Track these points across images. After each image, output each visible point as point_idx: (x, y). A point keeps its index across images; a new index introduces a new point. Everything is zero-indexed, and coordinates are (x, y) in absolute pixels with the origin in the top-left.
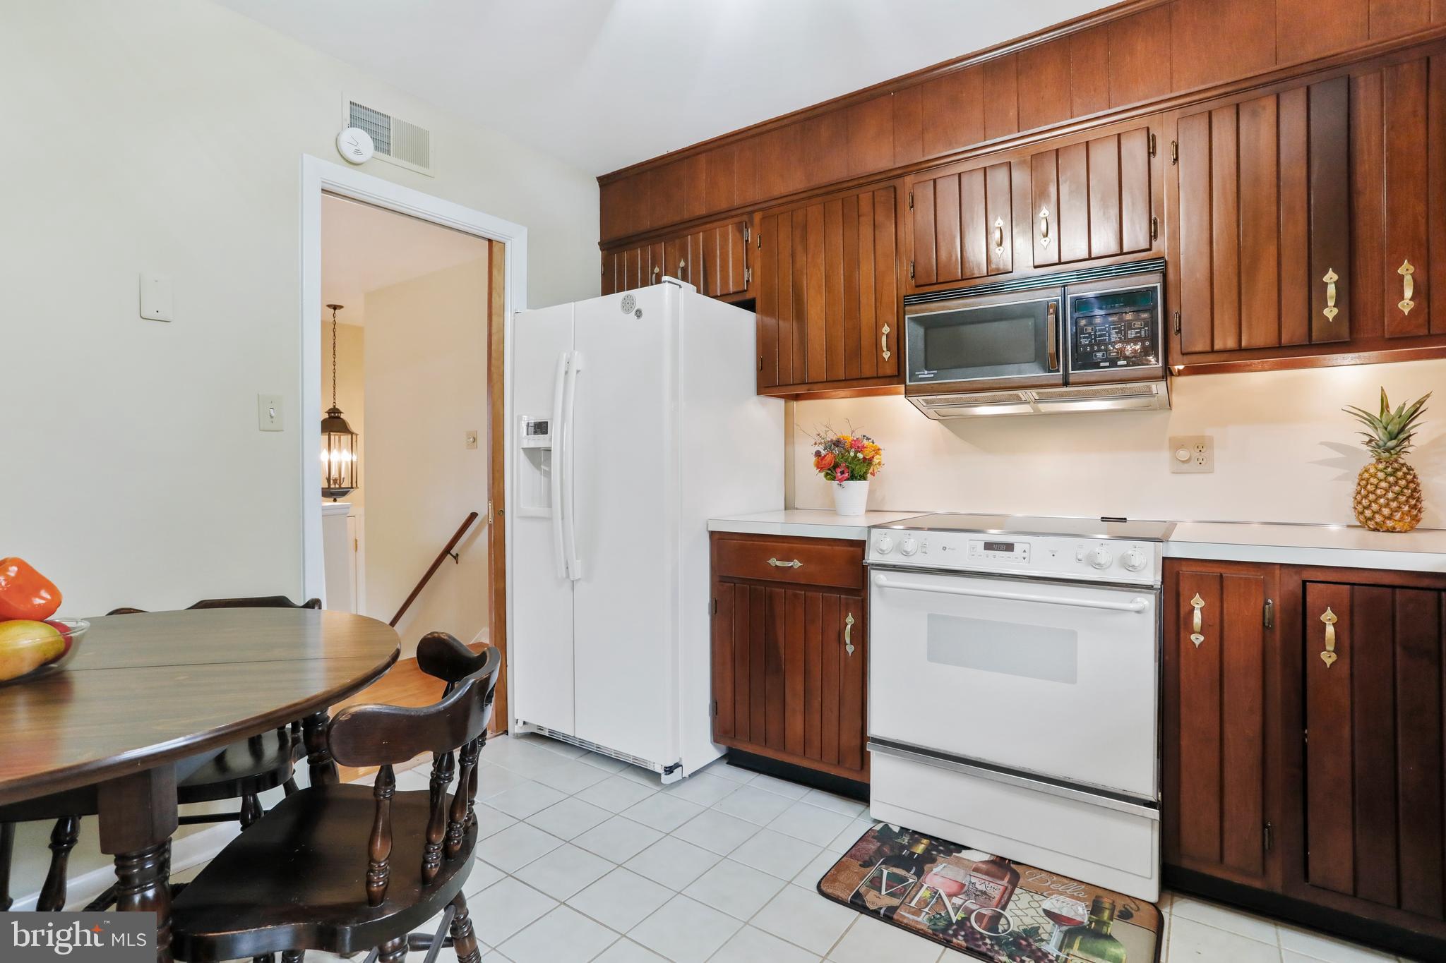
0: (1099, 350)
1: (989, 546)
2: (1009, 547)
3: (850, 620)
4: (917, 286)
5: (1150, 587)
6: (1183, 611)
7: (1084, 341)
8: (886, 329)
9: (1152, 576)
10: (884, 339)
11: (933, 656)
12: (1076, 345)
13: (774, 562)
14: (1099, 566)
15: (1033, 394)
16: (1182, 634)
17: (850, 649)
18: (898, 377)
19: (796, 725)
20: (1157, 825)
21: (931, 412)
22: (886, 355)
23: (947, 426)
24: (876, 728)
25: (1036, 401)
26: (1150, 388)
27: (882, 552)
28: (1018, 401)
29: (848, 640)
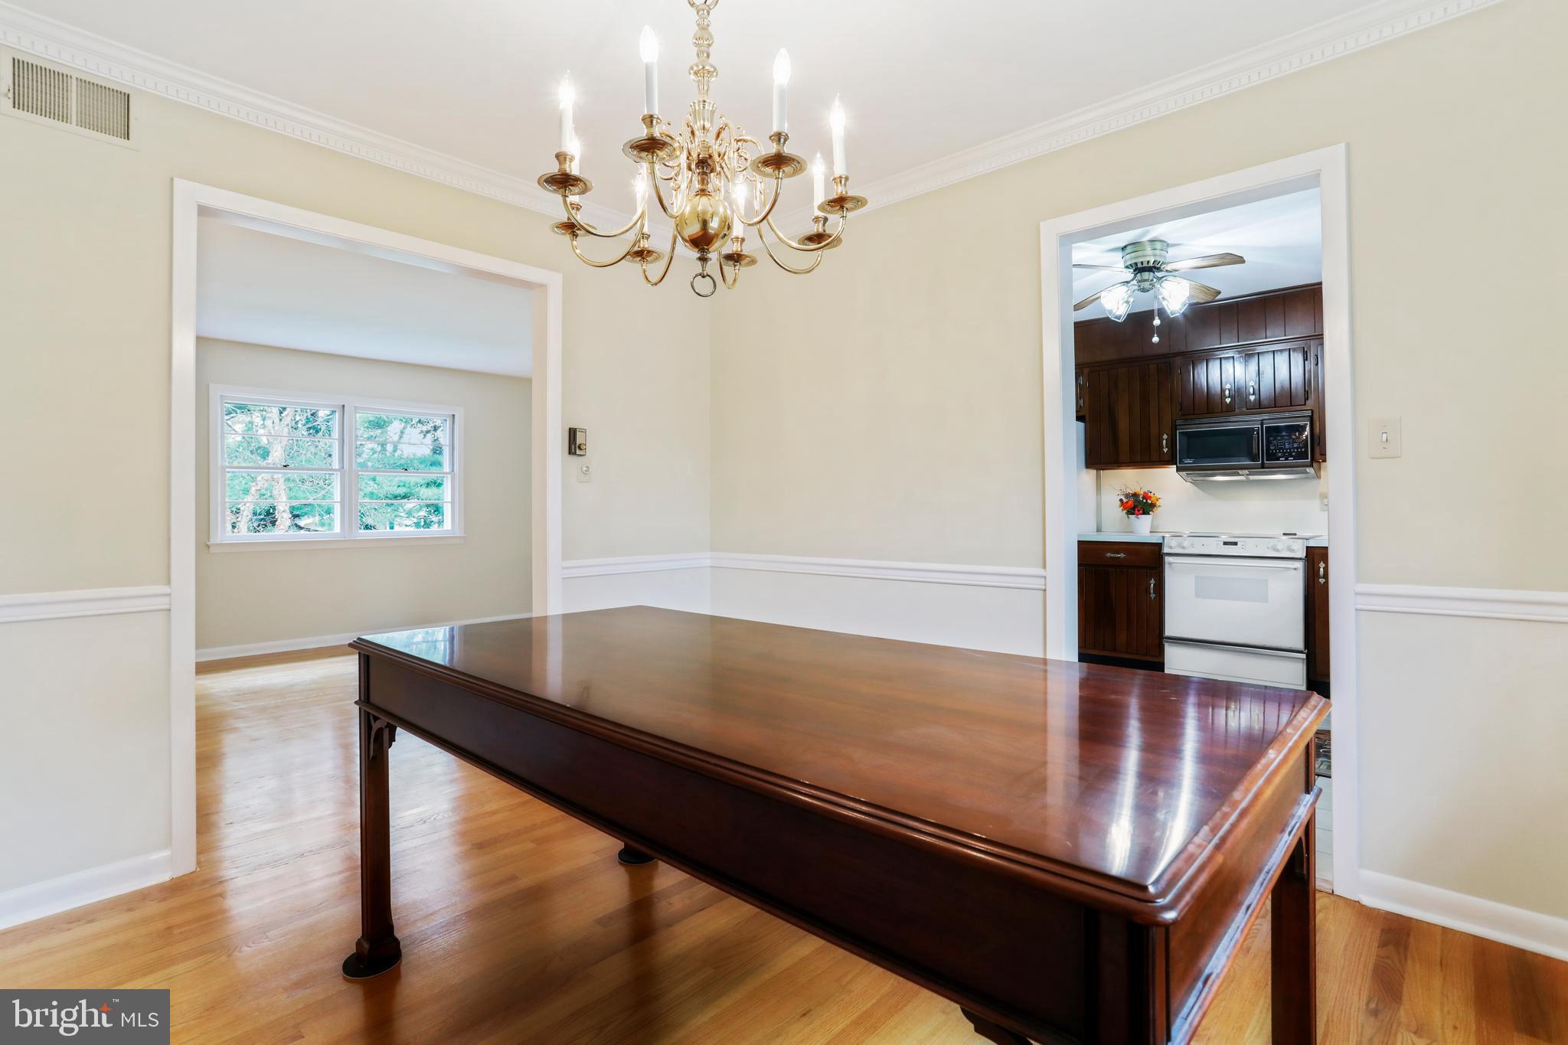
0: (1280, 452)
1: (1225, 543)
2: (1235, 544)
3: (1153, 581)
4: (1183, 415)
5: (1300, 559)
6: (1316, 569)
7: (1272, 448)
8: (1165, 437)
9: (1302, 554)
10: (1164, 442)
11: (1197, 596)
12: (1268, 449)
13: (1109, 555)
14: (1278, 550)
15: (1247, 472)
16: (1316, 579)
17: (1153, 596)
18: (1171, 461)
19: (1122, 638)
20: (1305, 661)
21: (1189, 479)
22: (1165, 450)
23: (1197, 486)
24: (1169, 631)
25: (1248, 475)
26: (1306, 470)
27: (1171, 547)
28: (1239, 475)
29: (1152, 592)
